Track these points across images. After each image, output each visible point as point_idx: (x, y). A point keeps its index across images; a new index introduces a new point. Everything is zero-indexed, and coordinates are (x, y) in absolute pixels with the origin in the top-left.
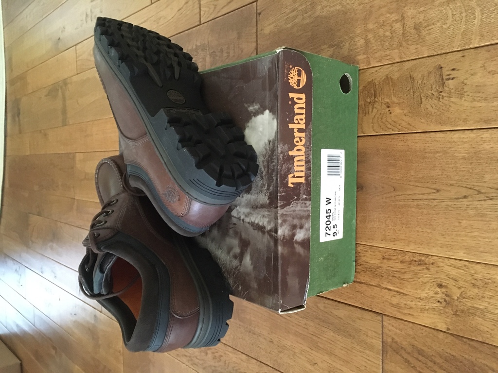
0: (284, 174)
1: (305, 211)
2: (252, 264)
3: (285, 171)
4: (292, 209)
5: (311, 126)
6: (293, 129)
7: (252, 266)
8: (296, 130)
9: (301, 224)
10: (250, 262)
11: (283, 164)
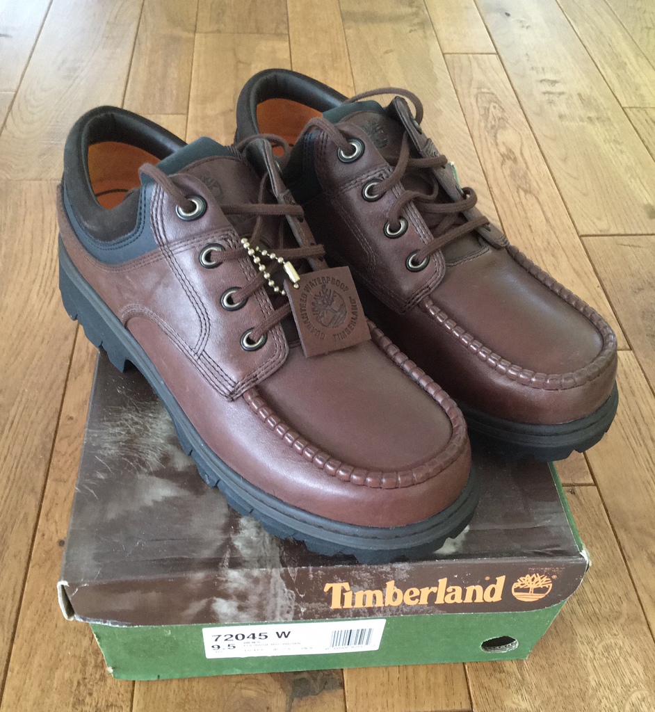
0: (350, 576)
1: (273, 612)
2: (155, 502)
3: (357, 576)
4: (280, 592)
5: (439, 612)
6: (437, 585)
7: (150, 504)
8: (434, 589)
9: (247, 608)
10: (159, 499)
11: (371, 573)
